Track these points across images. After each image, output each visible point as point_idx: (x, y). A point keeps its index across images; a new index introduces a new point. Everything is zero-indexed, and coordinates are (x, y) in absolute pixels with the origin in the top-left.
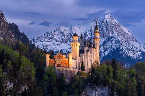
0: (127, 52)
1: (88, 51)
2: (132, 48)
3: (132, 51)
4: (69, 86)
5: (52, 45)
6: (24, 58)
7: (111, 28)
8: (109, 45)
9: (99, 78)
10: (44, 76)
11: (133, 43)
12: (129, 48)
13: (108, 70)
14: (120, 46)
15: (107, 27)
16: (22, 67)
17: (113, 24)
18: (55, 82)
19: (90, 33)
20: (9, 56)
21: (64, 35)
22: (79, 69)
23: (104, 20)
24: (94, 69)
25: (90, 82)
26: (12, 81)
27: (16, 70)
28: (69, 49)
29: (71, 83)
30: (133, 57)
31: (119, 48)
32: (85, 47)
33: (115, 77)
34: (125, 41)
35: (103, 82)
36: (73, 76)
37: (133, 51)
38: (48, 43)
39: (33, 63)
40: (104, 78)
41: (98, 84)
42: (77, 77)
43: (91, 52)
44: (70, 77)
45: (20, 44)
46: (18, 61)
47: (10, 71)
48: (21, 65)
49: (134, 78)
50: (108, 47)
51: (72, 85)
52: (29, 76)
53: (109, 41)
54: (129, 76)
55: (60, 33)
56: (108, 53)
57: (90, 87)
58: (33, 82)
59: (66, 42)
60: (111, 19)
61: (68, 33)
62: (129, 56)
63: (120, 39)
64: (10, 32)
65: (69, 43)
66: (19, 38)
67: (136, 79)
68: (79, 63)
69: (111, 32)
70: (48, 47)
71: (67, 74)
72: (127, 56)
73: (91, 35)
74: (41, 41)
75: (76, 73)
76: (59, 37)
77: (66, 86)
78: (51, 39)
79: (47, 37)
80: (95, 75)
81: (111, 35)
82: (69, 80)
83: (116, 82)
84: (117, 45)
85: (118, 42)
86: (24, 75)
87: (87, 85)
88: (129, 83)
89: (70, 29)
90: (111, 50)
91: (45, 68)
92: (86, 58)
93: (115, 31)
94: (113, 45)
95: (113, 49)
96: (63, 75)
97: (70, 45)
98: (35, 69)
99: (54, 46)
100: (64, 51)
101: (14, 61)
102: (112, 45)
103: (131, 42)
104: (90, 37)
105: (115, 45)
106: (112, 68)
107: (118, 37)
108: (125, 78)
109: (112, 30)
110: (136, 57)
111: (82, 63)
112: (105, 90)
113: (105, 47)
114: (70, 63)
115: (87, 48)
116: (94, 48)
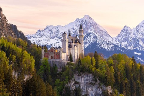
0: (102, 45)
1: (75, 46)
2: (106, 42)
3: (106, 44)
4: (60, 74)
5: (43, 40)
6: (26, 53)
7: (90, 26)
8: (88, 40)
9: (84, 67)
10: (41, 67)
11: (107, 38)
12: (104, 42)
13: (91, 61)
14: (97, 41)
15: (86, 25)
16: (24, 60)
17: (91, 23)
18: (49, 71)
19: (73, 30)
20: (14, 51)
21: (52, 32)
22: (68, 61)
23: (84, 19)
24: (80, 60)
25: (77, 71)
26: (17, 71)
27: (20, 63)
28: (56, 43)
29: (62, 71)
30: (107, 49)
31: (96, 42)
32: (72, 42)
33: (97, 67)
34: (101, 37)
35: (87, 70)
36: (64, 66)
37: (108, 44)
38: (40, 39)
39: (33, 56)
40: (89, 67)
41: (83, 72)
42: (67, 66)
43: (77, 47)
44: (61, 66)
45: (20, 41)
46: (21, 55)
47: (15, 63)
48: (23, 58)
49: (112, 67)
50: (87, 41)
51: (63, 73)
52: (30, 67)
53: (88, 37)
54: (108, 65)
55: (49, 31)
56: (88, 46)
57: (78, 75)
58: (33, 72)
59: (54, 38)
60: (89, 19)
61: (56, 31)
62: (104, 48)
63: (96, 35)
64: (11, 31)
65: (56, 38)
66: (17, 35)
67: (114, 67)
68: (68, 56)
69: (89, 30)
70: (39, 42)
71: (58, 64)
72: (102, 48)
73: (74, 32)
74: (34, 37)
75: (66, 64)
76: (49, 34)
77: (58, 74)
78: (42, 36)
79: (39, 34)
80: (81, 65)
81: (89, 32)
82: (60, 69)
83: (98, 70)
84: (94, 40)
85: (95, 37)
86: (26, 66)
87: (75, 73)
88: (108, 71)
89: (57, 28)
90: (89, 44)
91: (41, 60)
92: (73, 51)
93: (92, 28)
94: (92, 39)
95: (92, 43)
96: (56, 65)
97: (57, 40)
98: (34, 61)
99: (45, 41)
100: (52, 45)
101: (18, 55)
102: (90, 40)
103: (105, 37)
104: (73, 33)
105: (93, 39)
106: (94, 59)
107: (95, 33)
108: (105, 67)
109: (90, 28)
110: (110, 49)
111: (71, 56)
112: (89, 77)
113: (85, 41)
114: (60, 56)
115: (74, 43)
116: (79, 43)
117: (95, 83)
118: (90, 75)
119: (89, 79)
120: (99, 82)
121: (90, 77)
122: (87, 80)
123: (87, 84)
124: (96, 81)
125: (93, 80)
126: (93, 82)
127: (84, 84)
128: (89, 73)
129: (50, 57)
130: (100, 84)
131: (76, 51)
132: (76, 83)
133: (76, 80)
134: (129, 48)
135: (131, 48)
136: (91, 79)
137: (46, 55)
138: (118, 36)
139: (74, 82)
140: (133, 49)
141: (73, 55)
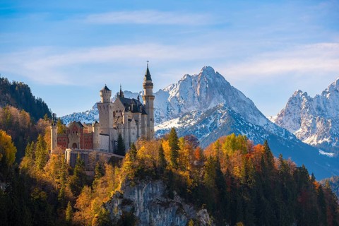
17: (217, 86)
22: (114, 153)
41: (142, 178)
43: (137, 121)
50: (208, 126)
60: (213, 76)
68: (113, 142)
69: (213, 100)
85: (226, 116)
94: (218, 122)
95: (218, 129)
102: (215, 123)
105: (221, 122)
107: (227, 108)
111: (120, 141)
112: (157, 187)
113: (203, 126)
114: (95, 142)
115: (129, 113)
116: (144, 113)
117: (168, 203)
118: (159, 184)
119: (156, 194)
120: (178, 199)
121: (158, 189)
122: (151, 195)
123: (150, 206)
124: (173, 199)
125: (163, 195)
126: (164, 200)
127: (144, 205)
128: (156, 178)
129: (70, 144)
130: (180, 205)
131: (134, 131)
132: (126, 202)
133: (125, 196)
134: (307, 141)
135: (312, 140)
136: (159, 194)
137: (62, 141)
138: (281, 115)
139: (119, 202)
140: (315, 143)
141: (127, 141)
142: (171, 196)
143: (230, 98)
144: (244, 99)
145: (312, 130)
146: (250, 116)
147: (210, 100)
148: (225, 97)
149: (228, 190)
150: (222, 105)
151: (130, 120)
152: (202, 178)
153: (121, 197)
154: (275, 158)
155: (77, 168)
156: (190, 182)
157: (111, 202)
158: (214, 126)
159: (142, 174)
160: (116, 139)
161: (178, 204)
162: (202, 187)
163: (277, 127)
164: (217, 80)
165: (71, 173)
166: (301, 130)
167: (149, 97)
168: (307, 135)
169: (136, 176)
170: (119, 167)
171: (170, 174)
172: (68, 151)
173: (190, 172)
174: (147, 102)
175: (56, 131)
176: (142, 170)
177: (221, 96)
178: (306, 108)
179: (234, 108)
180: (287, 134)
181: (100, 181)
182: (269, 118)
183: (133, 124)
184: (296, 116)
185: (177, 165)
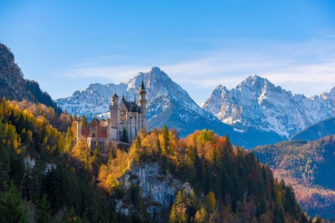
2: (187, 112)
3: (187, 115)
11: (189, 104)
12: (183, 111)
20: (30, 125)
22: (121, 141)
27: (39, 143)
28: (106, 112)
30: (189, 122)
38: (78, 106)
43: (135, 118)
46: (41, 131)
47: (31, 144)
48: (45, 136)
50: (156, 110)
53: (158, 103)
55: (94, 92)
59: (101, 104)
60: (160, 74)
68: (120, 133)
74: (69, 103)
78: (82, 101)
79: (77, 98)
92: (129, 125)
95: (163, 112)
99: (87, 109)
110: (193, 123)
111: (125, 133)
113: (152, 110)
114: (108, 133)
115: (130, 113)
116: (140, 112)
117: (163, 178)
118: (156, 165)
119: (154, 172)
120: (169, 175)
121: (155, 168)
122: (151, 172)
123: (149, 180)
124: (166, 175)
125: (159, 173)
126: (160, 176)
127: (146, 179)
128: (155, 161)
129: (91, 135)
130: (171, 180)
131: (133, 125)
132: (133, 177)
133: (133, 173)
134: (225, 121)
135: (228, 121)
136: (157, 172)
137: (85, 133)
138: (207, 102)
139: (128, 177)
140: (231, 123)
141: (129, 132)
142: (165, 173)
143: (171, 89)
144: (181, 91)
145: (229, 113)
146: (186, 103)
147: (157, 91)
148: (168, 89)
149: (204, 169)
150: (166, 95)
151: (131, 118)
152: (186, 161)
153: (130, 173)
154: (233, 147)
155: (96, 151)
156: (178, 164)
157: (123, 177)
158: (160, 110)
159: (145, 158)
160: (122, 131)
161: (170, 179)
162: (186, 167)
163: (204, 111)
164: (163, 77)
165: (92, 154)
166: (220, 113)
167: (143, 101)
168: (225, 117)
169: (140, 159)
170: (127, 152)
171: (164, 158)
172: (89, 139)
173: (178, 157)
174: (142, 104)
175: (81, 124)
176: (145, 154)
177: (165, 89)
178: (225, 98)
179: (174, 97)
180: (212, 116)
181: (113, 161)
182: (198, 104)
183: (133, 120)
184: (218, 104)
185: (168, 152)
